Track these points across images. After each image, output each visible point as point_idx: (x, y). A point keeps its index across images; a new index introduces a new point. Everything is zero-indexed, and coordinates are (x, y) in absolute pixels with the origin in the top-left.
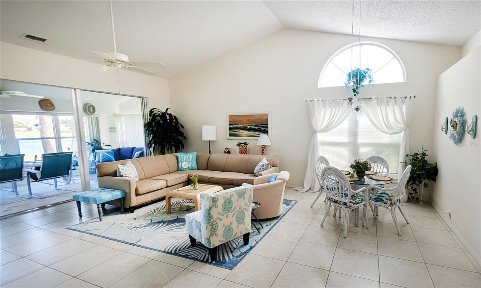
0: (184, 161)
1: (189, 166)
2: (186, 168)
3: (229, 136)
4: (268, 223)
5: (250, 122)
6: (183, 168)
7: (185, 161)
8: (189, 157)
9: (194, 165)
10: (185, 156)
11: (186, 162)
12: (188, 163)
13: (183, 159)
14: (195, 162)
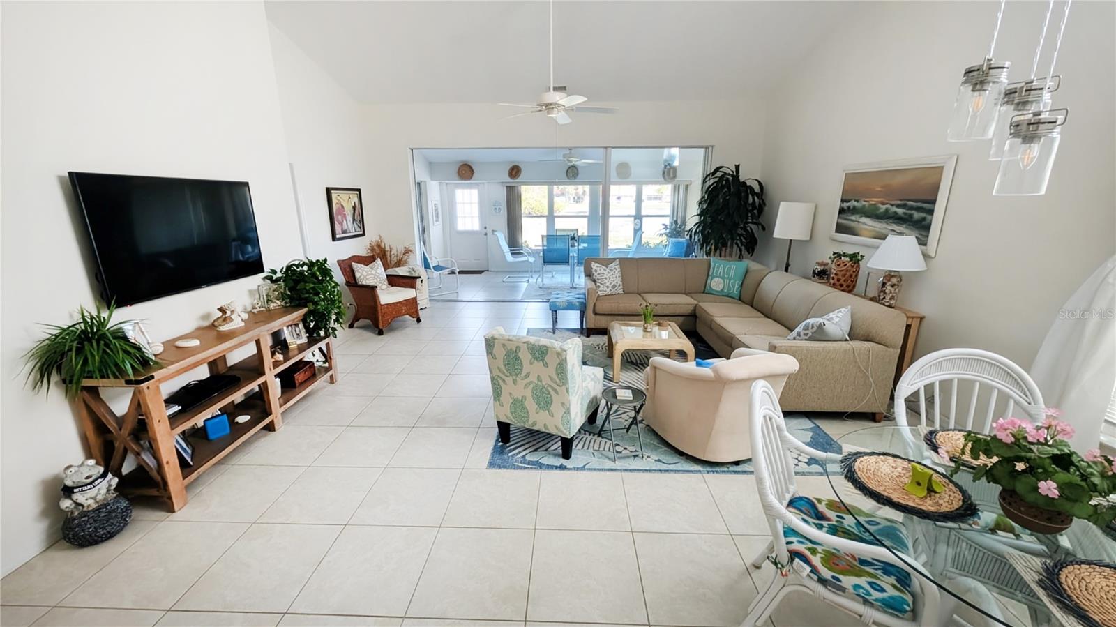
0: (717, 277)
1: (724, 288)
2: (717, 291)
3: (836, 232)
4: (667, 458)
5: (888, 192)
6: (712, 290)
7: (719, 277)
8: (729, 269)
9: (734, 288)
10: (722, 266)
11: (720, 280)
12: (722, 282)
13: (716, 273)
14: (737, 282)
